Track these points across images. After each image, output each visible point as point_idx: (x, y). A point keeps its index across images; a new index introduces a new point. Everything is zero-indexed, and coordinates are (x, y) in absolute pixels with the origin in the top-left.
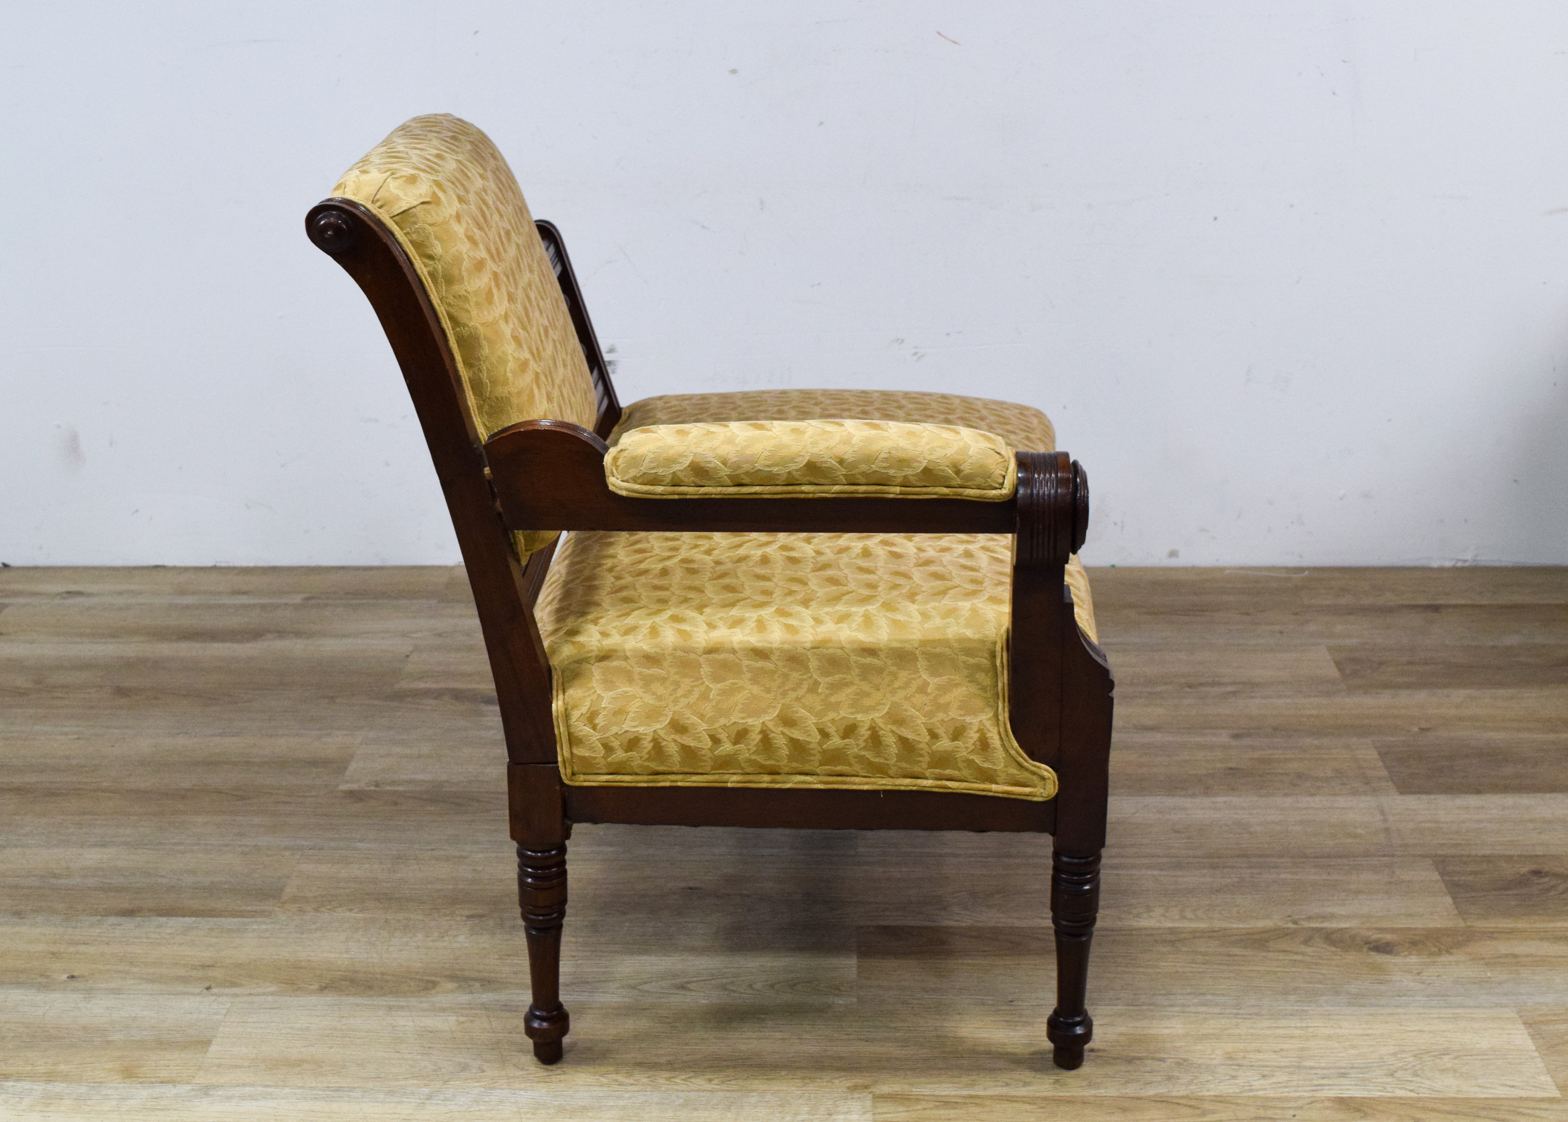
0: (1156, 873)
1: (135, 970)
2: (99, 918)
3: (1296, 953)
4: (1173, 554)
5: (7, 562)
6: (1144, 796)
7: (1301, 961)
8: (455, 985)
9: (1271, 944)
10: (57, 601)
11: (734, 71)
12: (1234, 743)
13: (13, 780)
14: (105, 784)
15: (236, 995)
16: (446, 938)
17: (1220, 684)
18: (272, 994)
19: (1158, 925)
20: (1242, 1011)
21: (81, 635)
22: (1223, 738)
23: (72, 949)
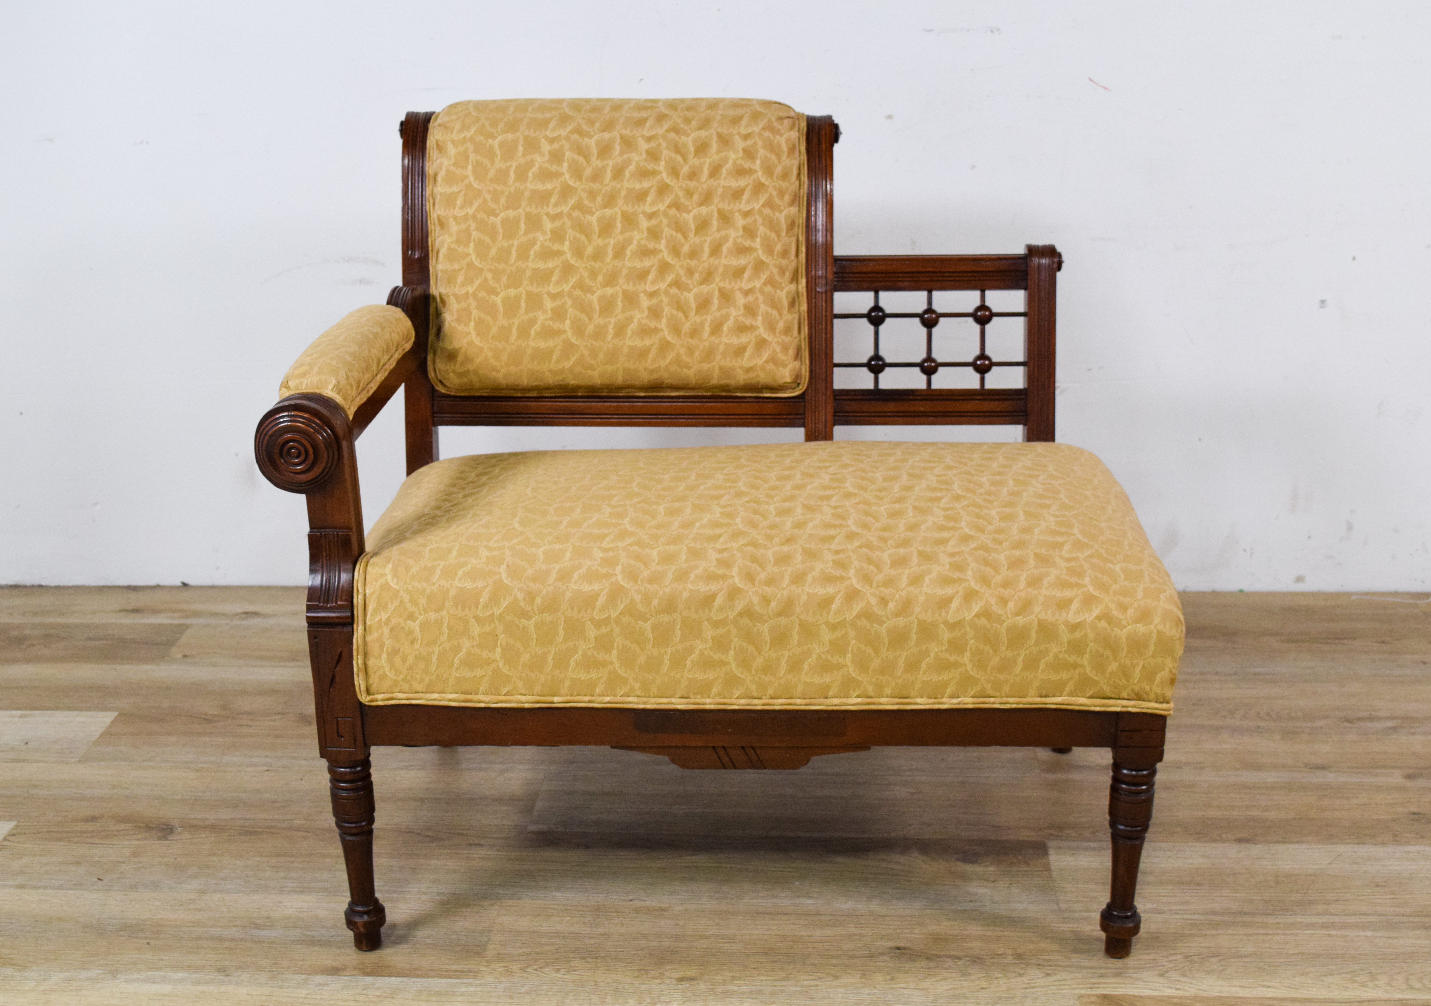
0: (1369, 933)
2: (304, 976)
4: (1300, 579)
5: (187, 581)
6: (1334, 844)
10: (236, 622)
11: (890, 117)
12: (1410, 784)
13: (208, 816)
14: (297, 822)
17: (1378, 719)
21: (262, 658)
22: (1396, 778)
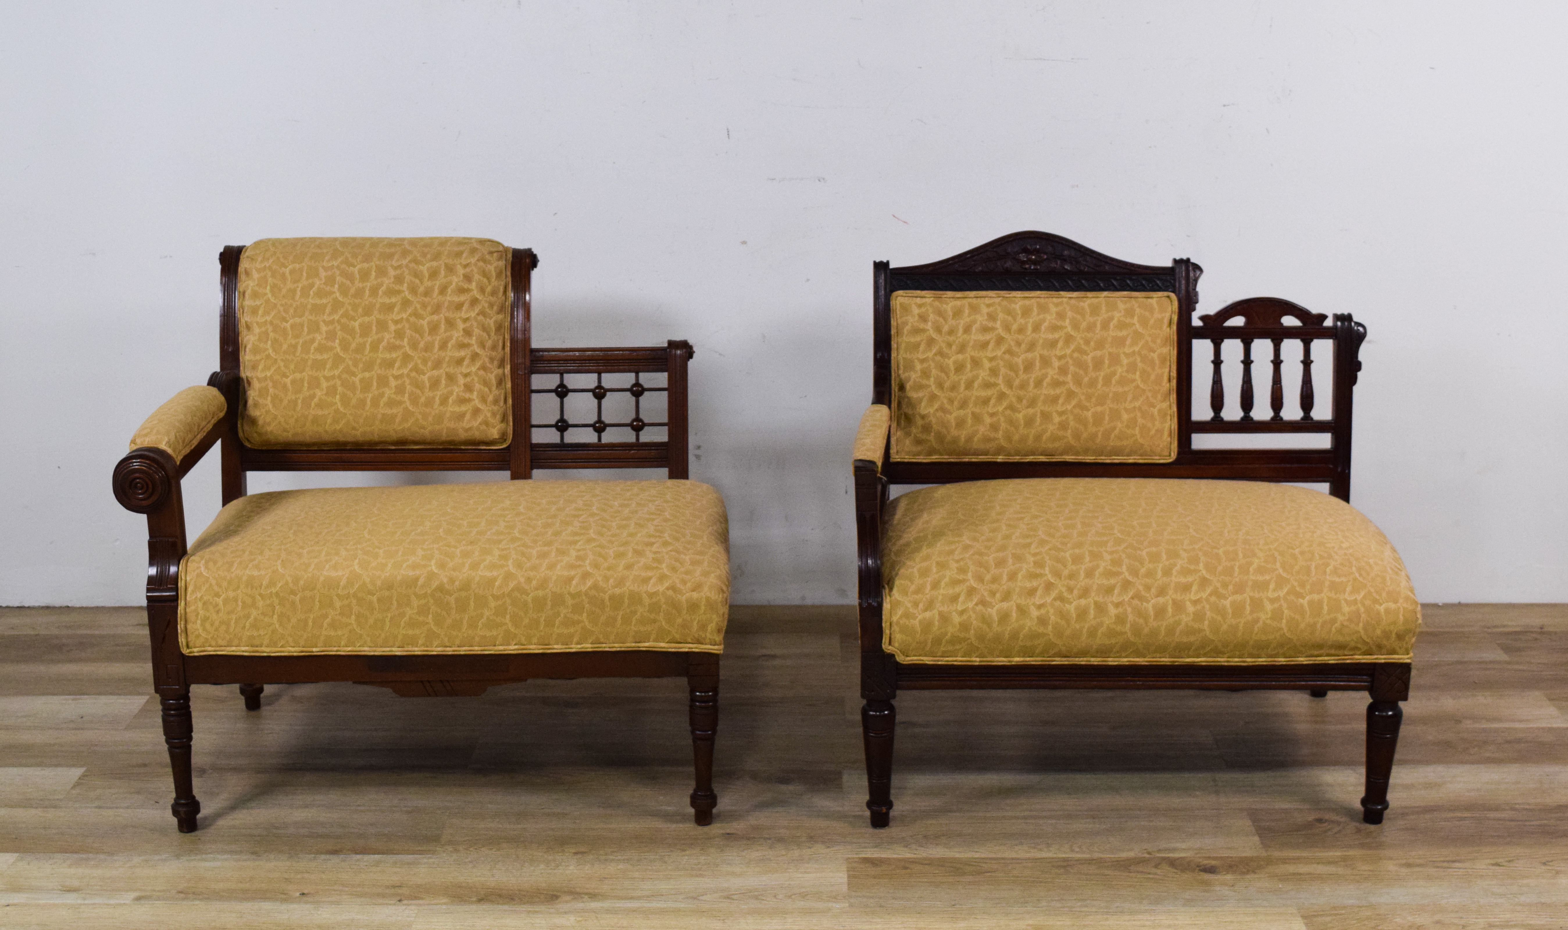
0: (1054, 822)
1: (347, 889)
2: (313, 855)
3: (1149, 873)
7: (1152, 879)
8: (572, 897)
9: (1132, 868)
11: (744, 243)
15: (421, 905)
16: (560, 867)
18: (445, 904)
19: (1055, 856)
20: (1110, 910)
23: (299, 876)
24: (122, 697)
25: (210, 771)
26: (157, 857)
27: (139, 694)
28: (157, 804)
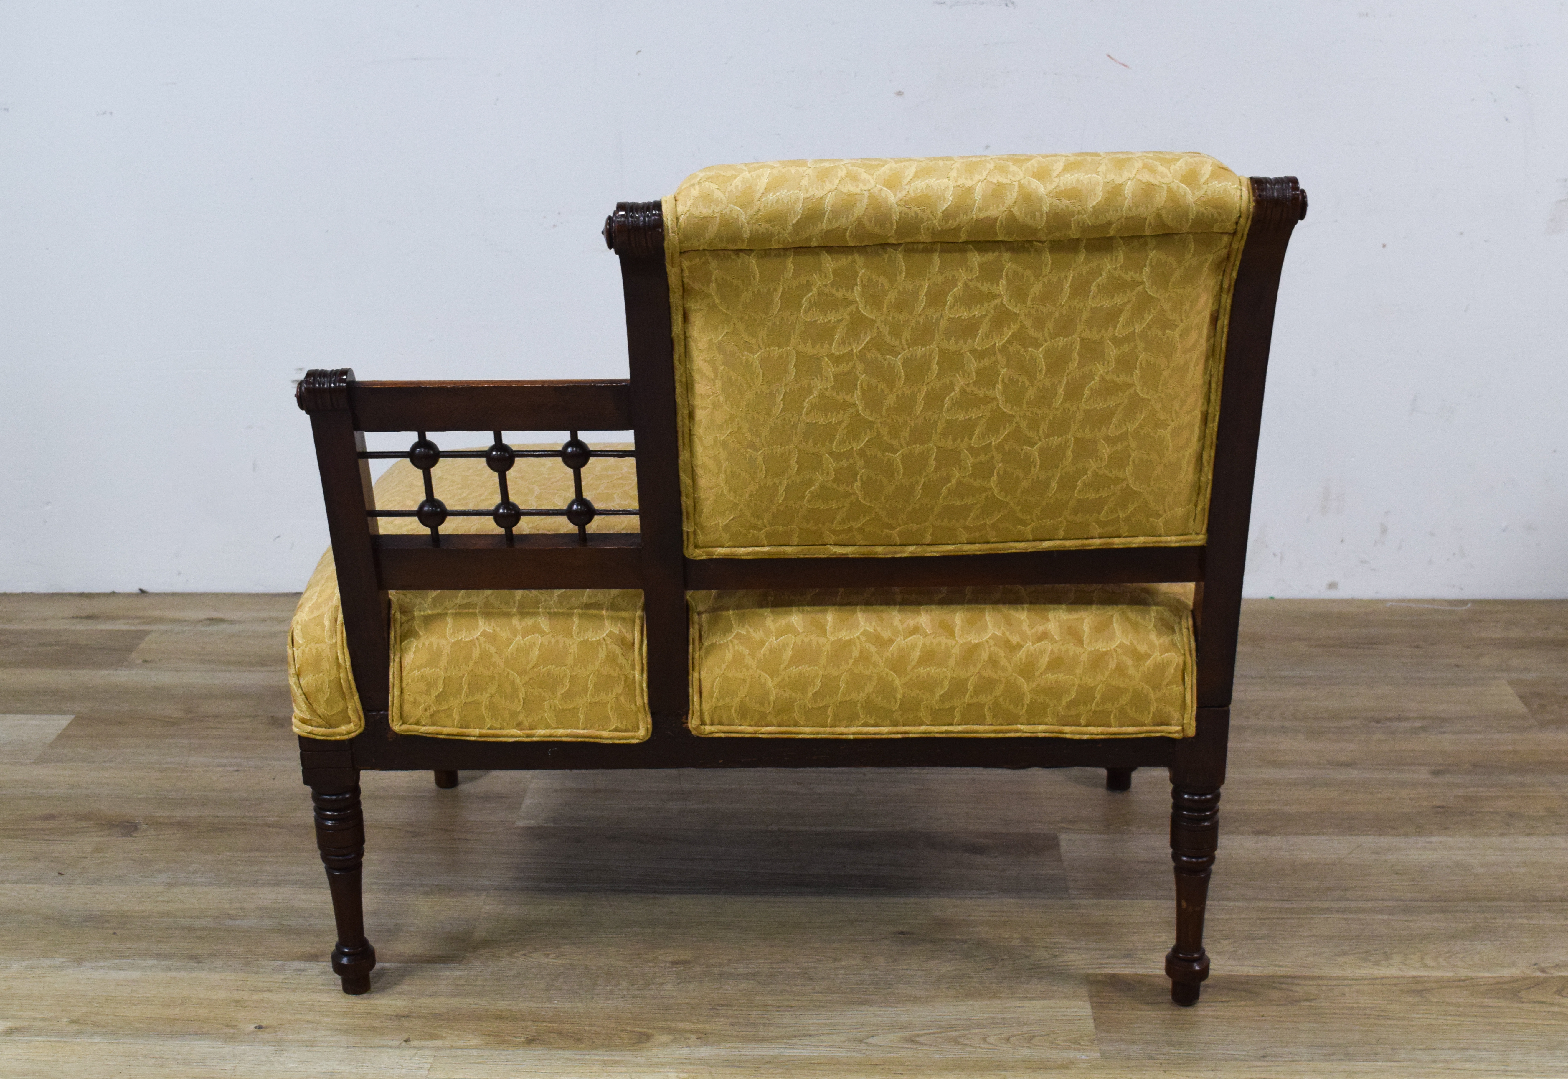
0: (1386, 917)
1: (326, 1019)
2: (280, 963)
3: (1551, 1004)
4: (1332, 586)
5: (145, 588)
6: (1355, 835)
7: (1560, 1013)
8: (672, 1037)
9: (1523, 994)
10: (200, 628)
11: (900, 94)
12: (1436, 780)
13: (174, 814)
14: (270, 820)
15: (438, 1049)
16: (652, 986)
17: (1407, 719)
18: (476, 1047)
19: (1401, 974)
20: (1509, 1068)
21: (229, 663)
22: (1423, 774)
23: (256, 997)
24: (38, 716)
25: (145, 827)
26: (49, 962)
27: (62, 712)
28: (61, 877)
